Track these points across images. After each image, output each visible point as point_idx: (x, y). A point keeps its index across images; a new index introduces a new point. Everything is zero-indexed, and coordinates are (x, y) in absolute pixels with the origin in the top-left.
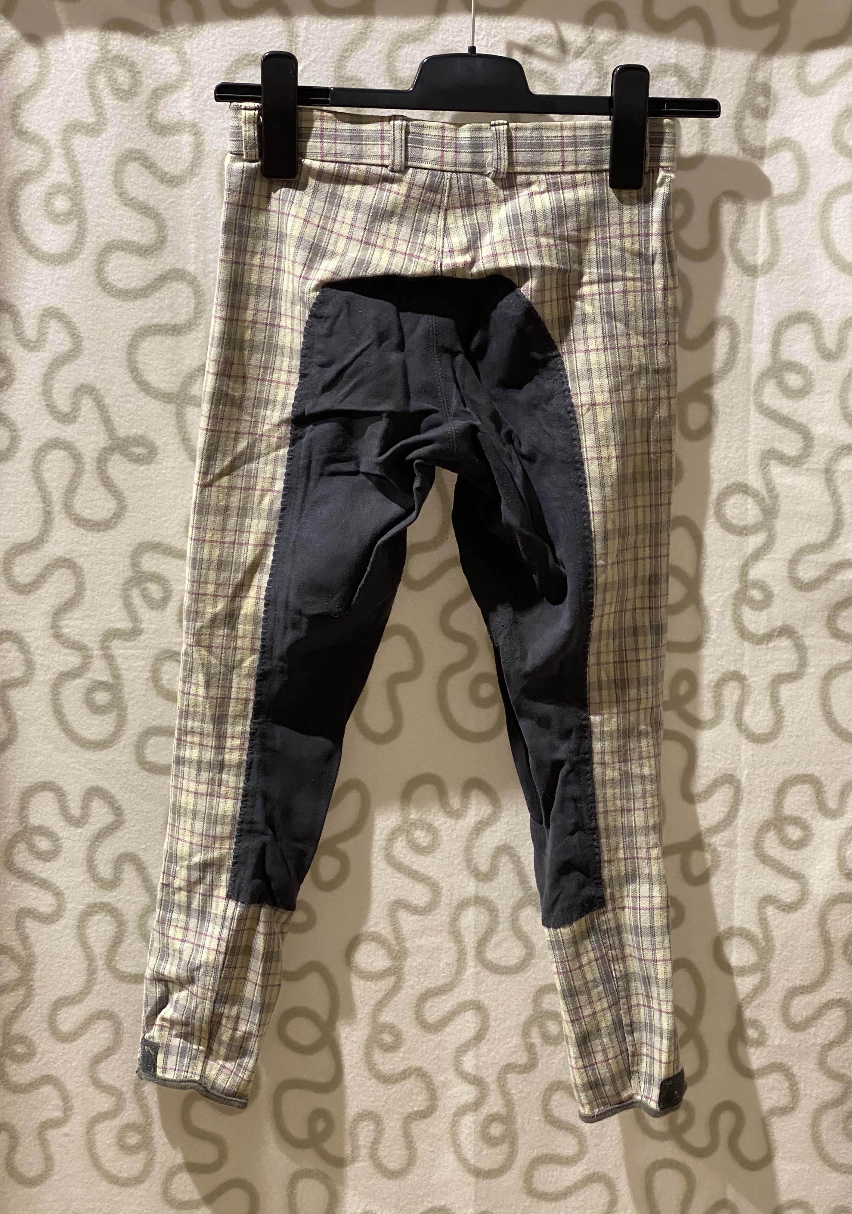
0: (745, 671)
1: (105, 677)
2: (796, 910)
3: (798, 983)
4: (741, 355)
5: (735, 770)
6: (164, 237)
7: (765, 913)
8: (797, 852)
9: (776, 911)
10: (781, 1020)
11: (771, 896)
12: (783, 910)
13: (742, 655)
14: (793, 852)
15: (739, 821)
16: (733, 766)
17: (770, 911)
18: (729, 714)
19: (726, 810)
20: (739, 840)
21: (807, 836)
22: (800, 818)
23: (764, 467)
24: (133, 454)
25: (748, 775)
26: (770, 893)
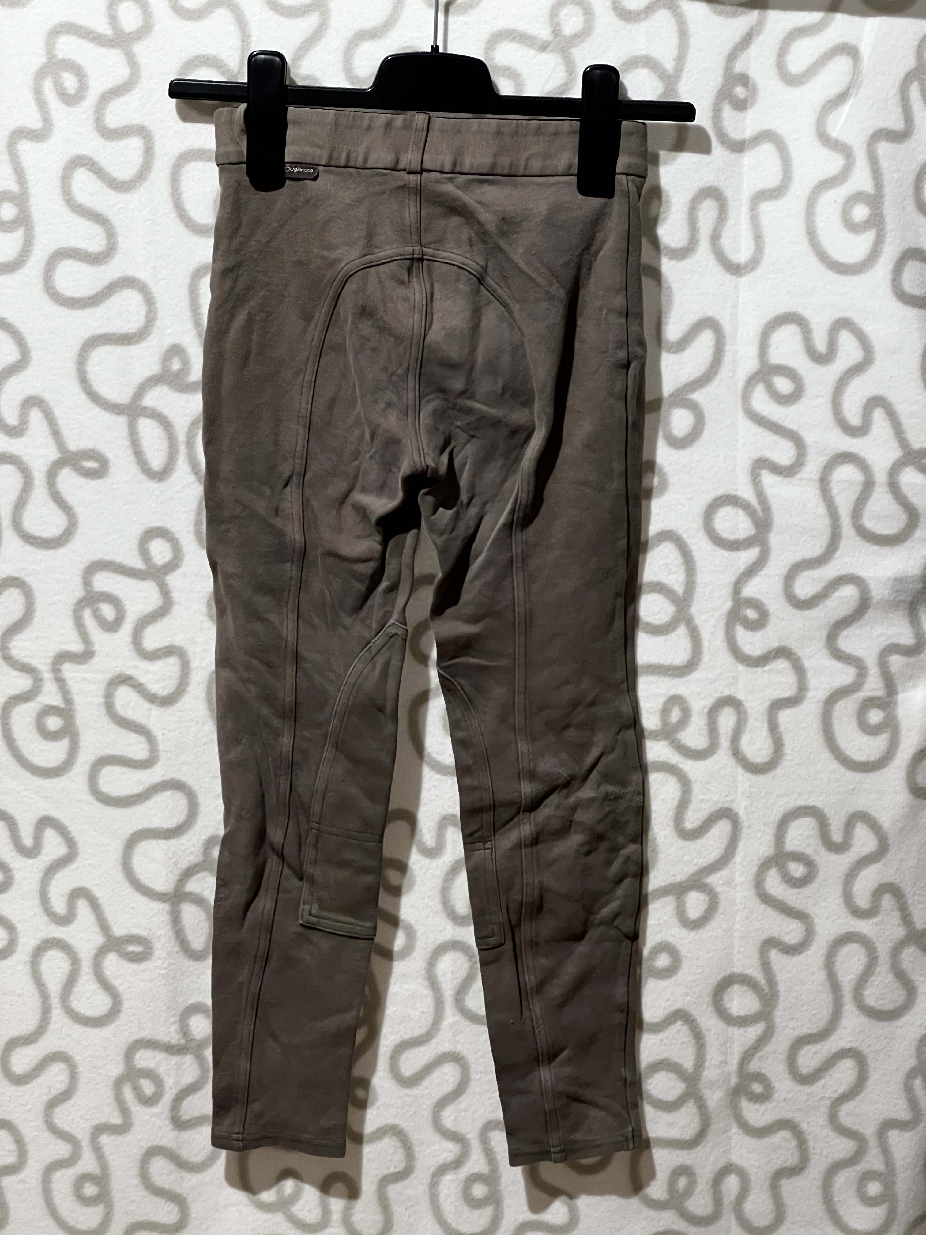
0: (741, 696)
1: (56, 700)
2: (800, 953)
3: (805, 1031)
4: (727, 359)
5: (732, 802)
6: (113, 244)
7: (768, 958)
8: (801, 890)
9: (780, 954)
10: (787, 1072)
11: (774, 938)
12: (787, 953)
13: (736, 678)
14: (796, 891)
15: (738, 858)
16: (728, 799)
17: (774, 954)
18: (725, 742)
19: (723, 846)
20: (738, 879)
21: (810, 872)
22: (803, 854)
23: (755, 478)
24: (83, 468)
25: (745, 808)
26: (773, 935)
